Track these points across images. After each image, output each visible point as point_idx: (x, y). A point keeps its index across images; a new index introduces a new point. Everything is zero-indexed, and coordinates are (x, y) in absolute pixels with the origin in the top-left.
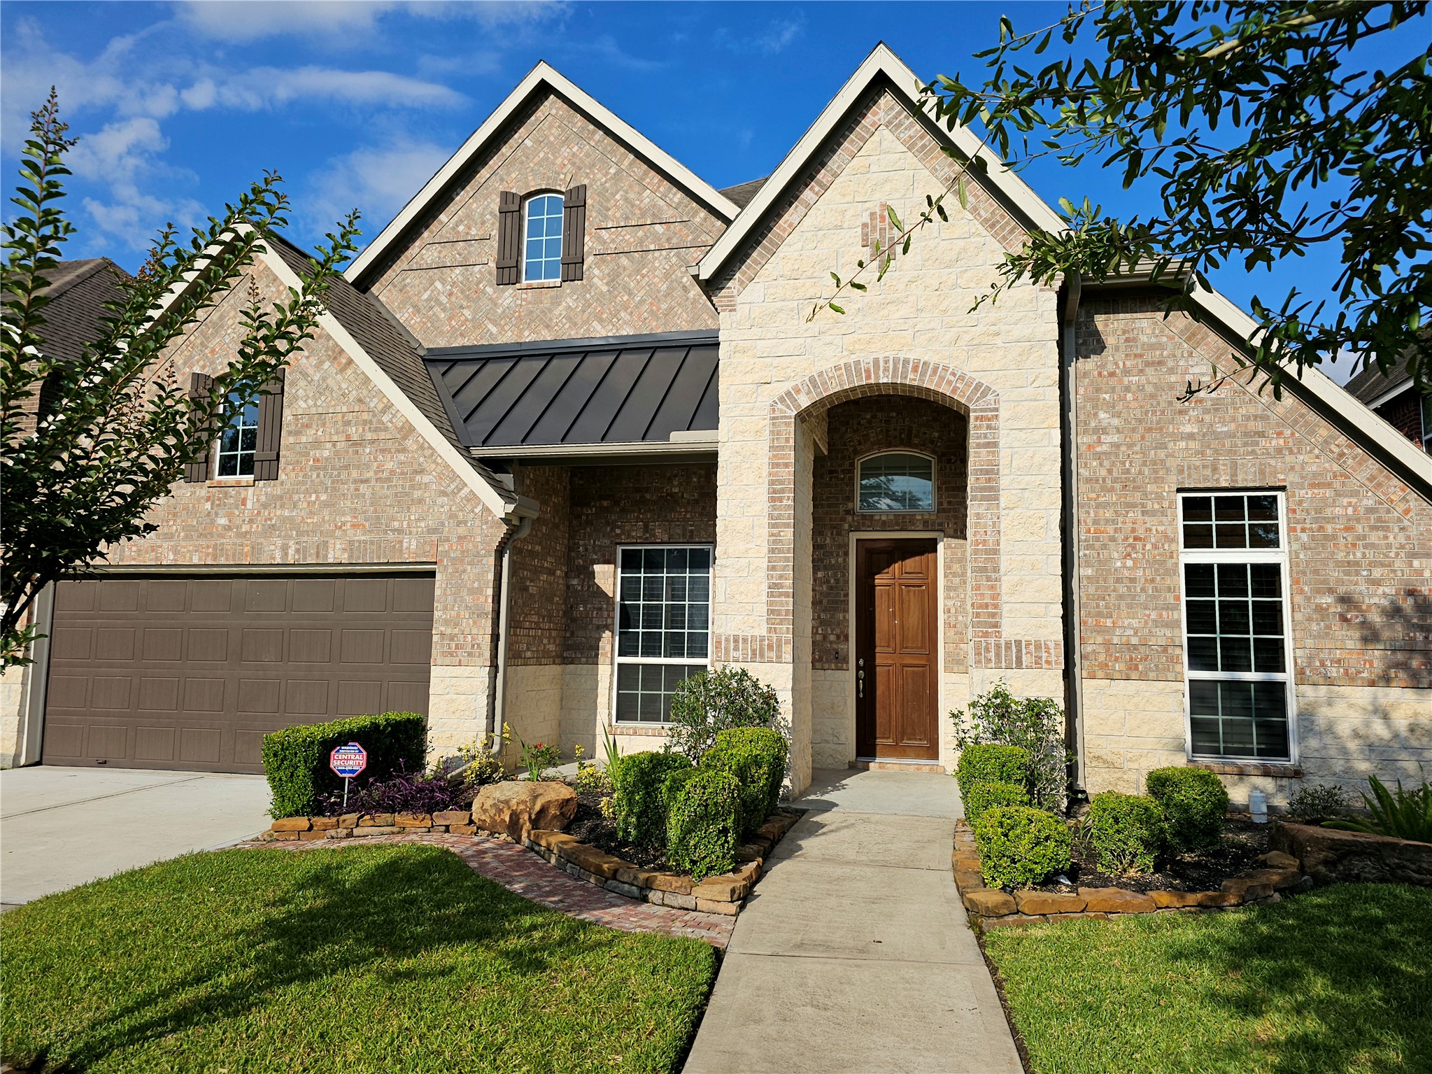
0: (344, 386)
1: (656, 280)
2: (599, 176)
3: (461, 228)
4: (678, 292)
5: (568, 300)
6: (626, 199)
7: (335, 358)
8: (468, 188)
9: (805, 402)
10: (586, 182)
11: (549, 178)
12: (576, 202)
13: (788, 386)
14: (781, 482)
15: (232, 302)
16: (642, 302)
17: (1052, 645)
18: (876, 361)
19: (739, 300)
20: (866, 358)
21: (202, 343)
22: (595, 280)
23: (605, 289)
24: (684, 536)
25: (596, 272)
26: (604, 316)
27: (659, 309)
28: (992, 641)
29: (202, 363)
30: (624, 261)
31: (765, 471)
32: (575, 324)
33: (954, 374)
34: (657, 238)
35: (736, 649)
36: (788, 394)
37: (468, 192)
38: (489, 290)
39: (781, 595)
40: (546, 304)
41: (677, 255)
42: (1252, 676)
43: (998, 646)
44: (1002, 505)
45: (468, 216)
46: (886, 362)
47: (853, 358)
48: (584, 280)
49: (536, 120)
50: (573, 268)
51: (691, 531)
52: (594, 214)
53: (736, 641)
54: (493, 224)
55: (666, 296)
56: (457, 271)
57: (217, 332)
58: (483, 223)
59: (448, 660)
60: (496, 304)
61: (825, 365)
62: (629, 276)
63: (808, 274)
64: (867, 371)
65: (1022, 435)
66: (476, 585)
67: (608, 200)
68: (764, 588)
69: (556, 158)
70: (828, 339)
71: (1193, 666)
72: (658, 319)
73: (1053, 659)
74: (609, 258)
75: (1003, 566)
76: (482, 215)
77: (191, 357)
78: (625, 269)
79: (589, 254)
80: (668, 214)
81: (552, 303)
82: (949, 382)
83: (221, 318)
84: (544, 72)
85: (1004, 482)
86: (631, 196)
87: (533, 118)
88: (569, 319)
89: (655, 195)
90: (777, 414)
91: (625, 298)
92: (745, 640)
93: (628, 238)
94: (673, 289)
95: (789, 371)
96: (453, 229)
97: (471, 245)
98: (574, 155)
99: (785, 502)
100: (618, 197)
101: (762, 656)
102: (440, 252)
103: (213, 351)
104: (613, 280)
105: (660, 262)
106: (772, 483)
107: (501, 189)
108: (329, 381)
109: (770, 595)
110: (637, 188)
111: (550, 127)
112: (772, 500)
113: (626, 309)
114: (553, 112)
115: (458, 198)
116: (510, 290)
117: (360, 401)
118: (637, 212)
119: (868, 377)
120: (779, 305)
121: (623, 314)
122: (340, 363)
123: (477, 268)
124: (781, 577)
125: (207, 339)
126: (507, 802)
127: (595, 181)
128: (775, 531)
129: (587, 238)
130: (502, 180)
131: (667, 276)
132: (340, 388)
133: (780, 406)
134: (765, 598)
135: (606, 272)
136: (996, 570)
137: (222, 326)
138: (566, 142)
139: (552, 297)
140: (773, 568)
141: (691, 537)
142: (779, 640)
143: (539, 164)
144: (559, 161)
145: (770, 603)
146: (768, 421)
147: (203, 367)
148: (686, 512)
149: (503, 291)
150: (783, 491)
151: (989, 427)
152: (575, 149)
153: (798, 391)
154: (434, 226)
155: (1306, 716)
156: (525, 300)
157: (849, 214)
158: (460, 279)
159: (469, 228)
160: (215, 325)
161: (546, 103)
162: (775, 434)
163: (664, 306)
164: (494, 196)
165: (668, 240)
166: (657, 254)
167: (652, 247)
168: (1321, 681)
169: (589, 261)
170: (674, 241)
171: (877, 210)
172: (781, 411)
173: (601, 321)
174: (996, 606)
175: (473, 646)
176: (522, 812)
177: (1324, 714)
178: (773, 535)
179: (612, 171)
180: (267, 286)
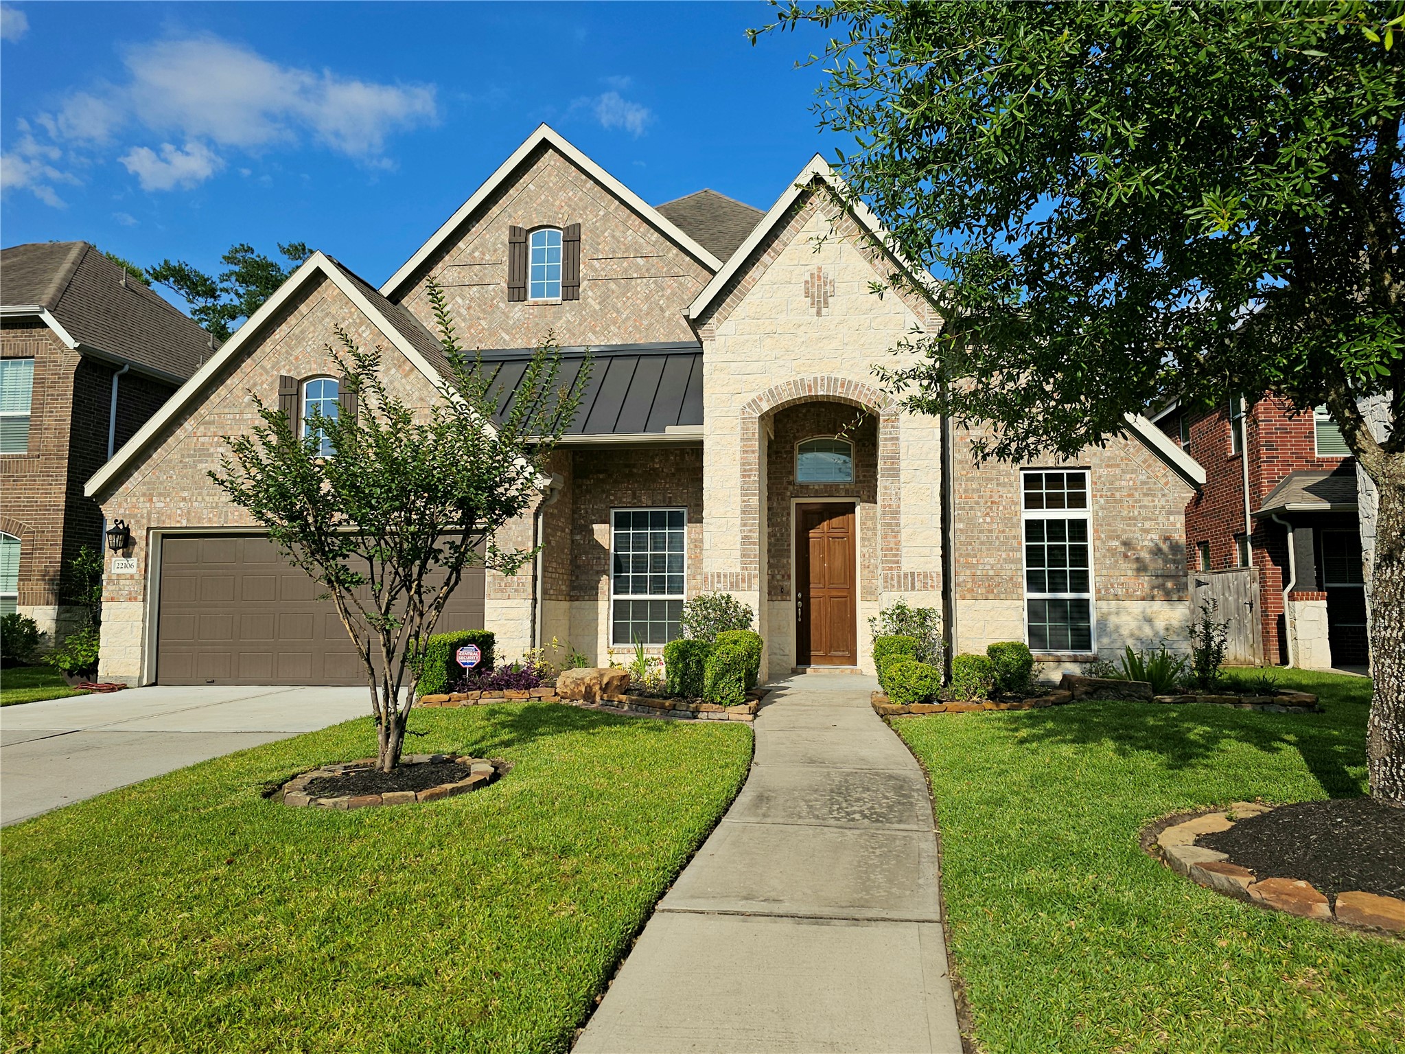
0: (408, 388)
1: (639, 302)
2: (590, 217)
3: (477, 254)
4: (657, 312)
5: (568, 315)
6: (613, 237)
7: (400, 366)
8: (481, 222)
9: (766, 407)
10: (580, 221)
11: (550, 217)
12: (572, 238)
13: (754, 395)
14: (750, 464)
15: (311, 319)
16: (628, 318)
17: (934, 575)
18: (815, 379)
19: (717, 332)
20: (808, 377)
21: (287, 352)
22: (589, 300)
23: (597, 307)
24: (664, 501)
25: (590, 293)
26: (598, 329)
27: (641, 324)
28: (895, 573)
29: (287, 367)
30: (612, 285)
31: (738, 456)
32: (574, 335)
33: (869, 390)
34: (638, 268)
35: (719, 582)
36: (754, 401)
37: (482, 225)
38: (502, 305)
39: (751, 543)
40: (550, 318)
41: (655, 283)
42: (1068, 595)
43: (899, 576)
44: (902, 481)
45: (482, 245)
46: (822, 380)
47: (798, 378)
48: (581, 301)
49: (538, 168)
50: (571, 290)
51: (670, 498)
52: (588, 247)
53: (719, 576)
54: (504, 252)
55: (647, 314)
56: (475, 288)
57: (299, 343)
58: (495, 251)
59: (499, 595)
60: (508, 317)
61: (781, 382)
62: (617, 298)
63: (767, 315)
64: (810, 386)
65: (915, 432)
66: (520, 539)
67: (598, 237)
68: (739, 539)
69: (555, 200)
70: (782, 362)
71: (1029, 590)
72: (640, 332)
73: (935, 584)
74: (600, 282)
75: (902, 522)
76: (494, 244)
77: (277, 363)
78: (613, 292)
79: (584, 279)
80: (647, 250)
81: (555, 318)
82: (866, 395)
83: (302, 332)
84: (545, 132)
85: (903, 465)
86: (617, 234)
87: (535, 167)
88: (569, 330)
89: (635, 233)
90: (746, 415)
91: (614, 315)
92: (725, 576)
93: (615, 267)
94: (653, 309)
95: (754, 385)
96: (470, 254)
97: (486, 268)
98: (570, 199)
99: (752, 478)
100: (606, 234)
101: (737, 586)
102: (459, 273)
103: (297, 358)
104: (604, 301)
105: (642, 287)
106: (743, 464)
107: (510, 223)
108: (396, 384)
109: (743, 544)
110: (622, 228)
111: (550, 175)
112: (743, 476)
113: (615, 323)
114: (552, 163)
115: (474, 229)
116: (519, 305)
117: (422, 399)
118: (623, 247)
119: (810, 390)
120: (746, 337)
121: (612, 328)
122: (404, 370)
123: (491, 287)
124: (750, 531)
125: (291, 348)
126: (582, 679)
127: (588, 221)
128: (746, 498)
129: (582, 266)
130: (510, 216)
131: (647, 298)
132: (405, 389)
133: (748, 409)
134: (739, 546)
135: (598, 294)
136: (898, 525)
137: (303, 339)
138: (563, 188)
139: (554, 313)
140: (745, 525)
141: (670, 502)
142: (749, 575)
143: (540, 204)
144: (557, 203)
145: (744, 550)
146: (739, 421)
147: (289, 371)
148: (666, 483)
149: (514, 307)
150: (751, 470)
151: (893, 427)
152: (571, 194)
153: (761, 399)
154: (454, 252)
155: (1102, 623)
156: (532, 314)
157: (796, 272)
158: (477, 295)
159: (484, 254)
160: (297, 337)
161: (546, 155)
162: (745, 430)
163: (645, 323)
164: (504, 229)
165: (648, 270)
166: (639, 281)
167: (635, 276)
168: (1111, 598)
169: (584, 284)
170: (653, 271)
171: (815, 272)
172: (749, 413)
173: (594, 333)
174: (898, 550)
175: (518, 585)
176: (594, 685)
177: (1113, 620)
178: (744, 501)
179: (601, 213)
180: (341, 308)
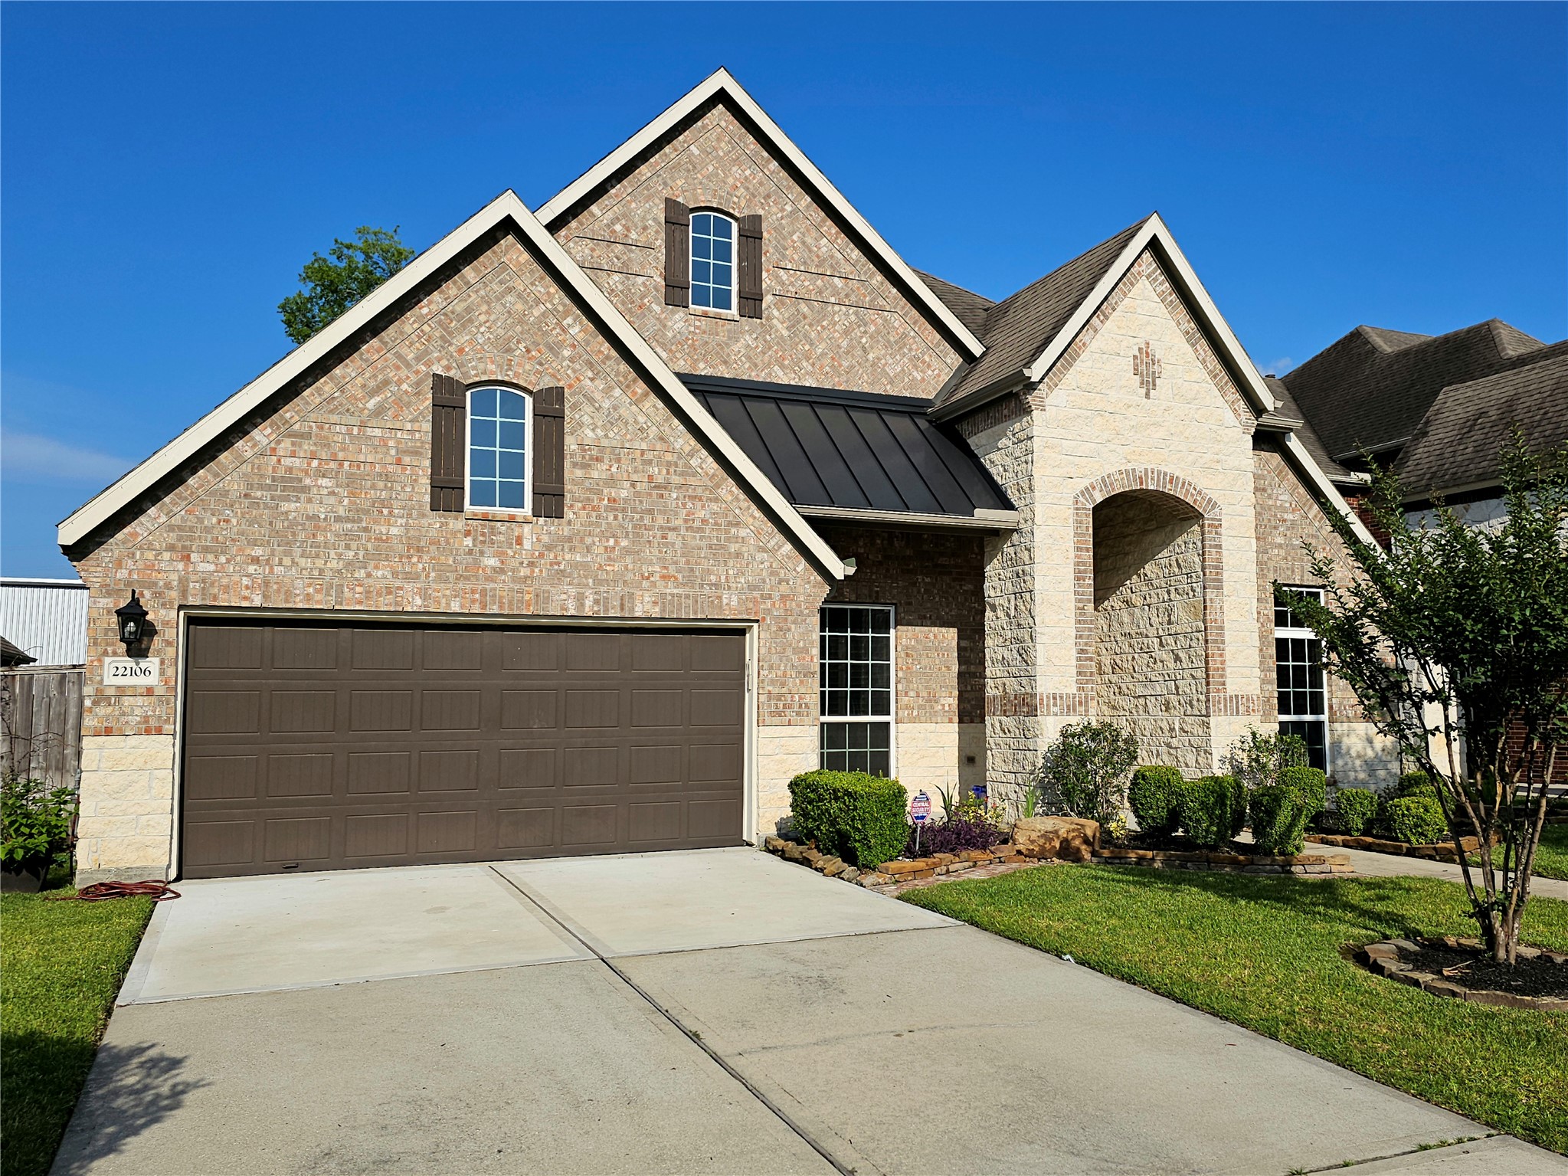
0: (641, 419)
1: (837, 335)
2: (774, 209)
3: (618, 228)
4: (859, 352)
5: (747, 337)
6: (804, 243)
7: (628, 386)
8: (625, 182)
9: (1099, 498)
10: (761, 212)
11: (721, 197)
12: (752, 233)
13: (1086, 483)
14: (1084, 564)
15: (482, 293)
16: (823, 354)
17: (1255, 698)
18: (1146, 470)
19: (1047, 402)
20: (1140, 468)
21: (442, 337)
22: (775, 321)
23: (785, 333)
24: (870, 596)
25: (776, 313)
26: (786, 362)
27: (840, 366)
28: (1222, 695)
29: (445, 362)
30: (804, 307)
31: (1072, 554)
32: (756, 366)
33: (1195, 490)
34: (836, 292)
35: (1055, 705)
36: (1087, 489)
37: (625, 187)
38: (656, 308)
39: (1087, 659)
40: (722, 337)
41: (856, 314)
42: (1309, 717)
43: (1225, 699)
44: (1225, 593)
45: (625, 216)
46: (1153, 473)
47: (1129, 467)
48: (764, 320)
49: (704, 127)
50: (752, 304)
52: (771, 250)
53: (1055, 698)
54: (657, 232)
55: (847, 353)
56: (616, 277)
57: (464, 326)
58: (645, 228)
59: (776, 720)
60: (665, 326)
61: (1112, 470)
62: (811, 325)
63: (1098, 389)
64: (1140, 478)
65: (1234, 541)
66: (801, 644)
67: (784, 238)
68: (1074, 653)
69: (726, 176)
70: (1113, 447)
72: (840, 375)
73: (1256, 708)
74: (788, 300)
75: (1227, 639)
76: (644, 219)
77: (427, 352)
78: (805, 317)
79: (768, 292)
80: (846, 269)
81: (730, 338)
82: (1192, 495)
83: (468, 310)
84: (721, 80)
85: (1226, 576)
86: (809, 240)
87: (699, 123)
88: (749, 358)
89: (831, 244)
90: (1080, 505)
91: (807, 347)
92: (1061, 697)
93: (807, 285)
94: (854, 347)
95: (1086, 469)
96: (608, 226)
97: (631, 251)
98: (746, 178)
99: (1087, 581)
100: (795, 237)
101: (1074, 710)
102: (593, 250)
103: (461, 351)
104: (793, 326)
105: (843, 317)
106: (1077, 564)
107: (666, 193)
108: (622, 411)
109: (1079, 659)
110: (814, 234)
111: (719, 140)
112: (1078, 579)
113: (808, 359)
114: (723, 124)
115: (613, 191)
116: (680, 313)
117: (662, 439)
118: (816, 259)
119: (1141, 484)
120: (1077, 411)
121: (805, 364)
122: (634, 393)
123: (640, 280)
124: (1086, 644)
125: (450, 333)
126: (1055, 832)
127: (772, 218)
128: (1081, 605)
129: (764, 275)
130: (665, 184)
131: (846, 332)
132: (636, 422)
133: (1081, 499)
134: (1074, 662)
135: (787, 315)
136: (1223, 642)
137: (471, 321)
138: (736, 161)
139: (729, 331)
140: (1081, 637)
141: (877, 598)
142: (1086, 697)
143: (708, 177)
144: (731, 180)
145: (1079, 666)
146: (1072, 511)
147: (448, 368)
148: (872, 573)
149: (673, 313)
150: (1085, 571)
151: (1216, 533)
152: (748, 172)
153: (1094, 488)
154: (584, 216)
155: (1338, 745)
156: (698, 327)
157: (1125, 343)
158: (620, 287)
159: (628, 230)
160: (459, 318)
161: (714, 111)
162: (1079, 522)
163: (845, 364)
164: (657, 201)
165: (847, 296)
166: (837, 308)
167: (832, 300)
168: (1344, 719)
169: (768, 299)
170: (853, 298)
171: (1143, 346)
172: (1083, 504)
173: (782, 367)
174: (1223, 669)
175: (801, 705)
176: (1074, 838)
177: (1346, 742)
178: (1079, 609)
179: (788, 208)
180: (532, 284)
